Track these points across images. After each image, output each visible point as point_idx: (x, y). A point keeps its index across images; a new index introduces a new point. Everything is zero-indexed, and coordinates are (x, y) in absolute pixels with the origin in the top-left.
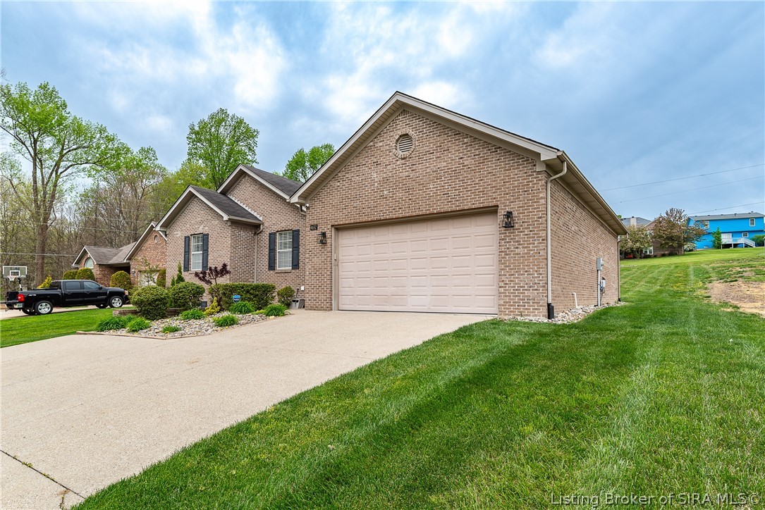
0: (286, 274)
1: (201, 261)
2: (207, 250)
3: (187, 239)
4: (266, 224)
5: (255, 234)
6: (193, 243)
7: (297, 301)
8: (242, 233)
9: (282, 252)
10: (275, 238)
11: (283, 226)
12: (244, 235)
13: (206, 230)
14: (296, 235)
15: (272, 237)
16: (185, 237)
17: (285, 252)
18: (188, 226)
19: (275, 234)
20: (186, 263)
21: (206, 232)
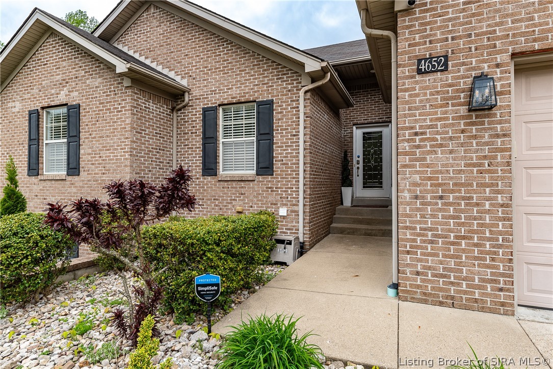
0: (243, 184)
1: (65, 157)
2: (78, 136)
3: (34, 117)
4: (196, 92)
5: (173, 110)
6: (46, 124)
7: (290, 243)
8: (152, 105)
9: (230, 144)
10: (216, 118)
11: (235, 93)
12: (156, 109)
13: (74, 98)
14: (265, 111)
15: (209, 115)
16: (31, 113)
17: (236, 144)
18: (35, 91)
19: (214, 110)
20: (33, 161)
21: (75, 101)
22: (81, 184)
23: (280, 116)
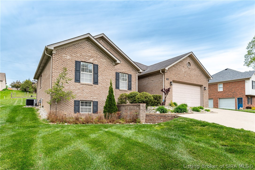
2: (97, 73)
3: (79, 64)
9: (121, 82)
11: (123, 71)
16: (76, 62)
18: (78, 55)
21: (96, 63)
22: (99, 87)
23: (133, 78)
